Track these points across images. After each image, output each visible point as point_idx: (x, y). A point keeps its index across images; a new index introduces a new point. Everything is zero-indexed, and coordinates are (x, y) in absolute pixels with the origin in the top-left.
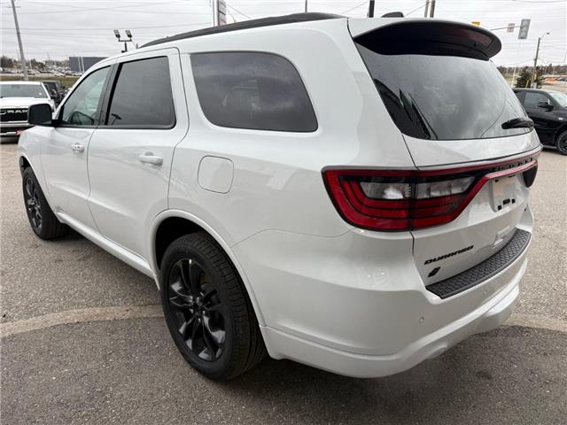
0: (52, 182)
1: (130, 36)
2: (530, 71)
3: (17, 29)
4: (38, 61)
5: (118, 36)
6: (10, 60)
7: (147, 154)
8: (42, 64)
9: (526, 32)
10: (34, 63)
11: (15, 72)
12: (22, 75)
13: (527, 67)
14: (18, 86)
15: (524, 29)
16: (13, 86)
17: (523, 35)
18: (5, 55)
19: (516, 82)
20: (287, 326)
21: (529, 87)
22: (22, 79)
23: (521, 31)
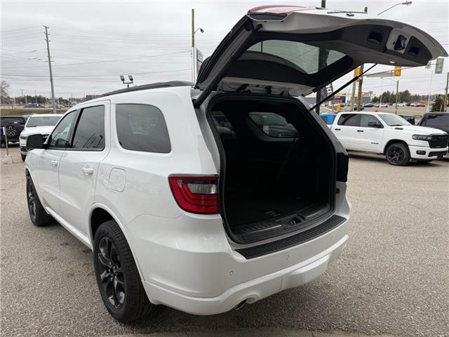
0: (41, 186)
1: (132, 80)
2: (442, 98)
3: (51, 76)
4: (64, 98)
5: (123, 80)
6: (44, 98)
7: (86, 168)
8: (66, 100)
9: (441, 68)
10: (61, 100)
11: (47, 107)
12: (52, 109)
13: (440, 95)
14: (48, 118)
15: (439, 66)
16: (45, 117)
17: (439, 70)
18: (41, 95)
19: (431, 107)
20: (155, 279)
21: (443, 111)
22: (51, 112)
23: (437, 68)
